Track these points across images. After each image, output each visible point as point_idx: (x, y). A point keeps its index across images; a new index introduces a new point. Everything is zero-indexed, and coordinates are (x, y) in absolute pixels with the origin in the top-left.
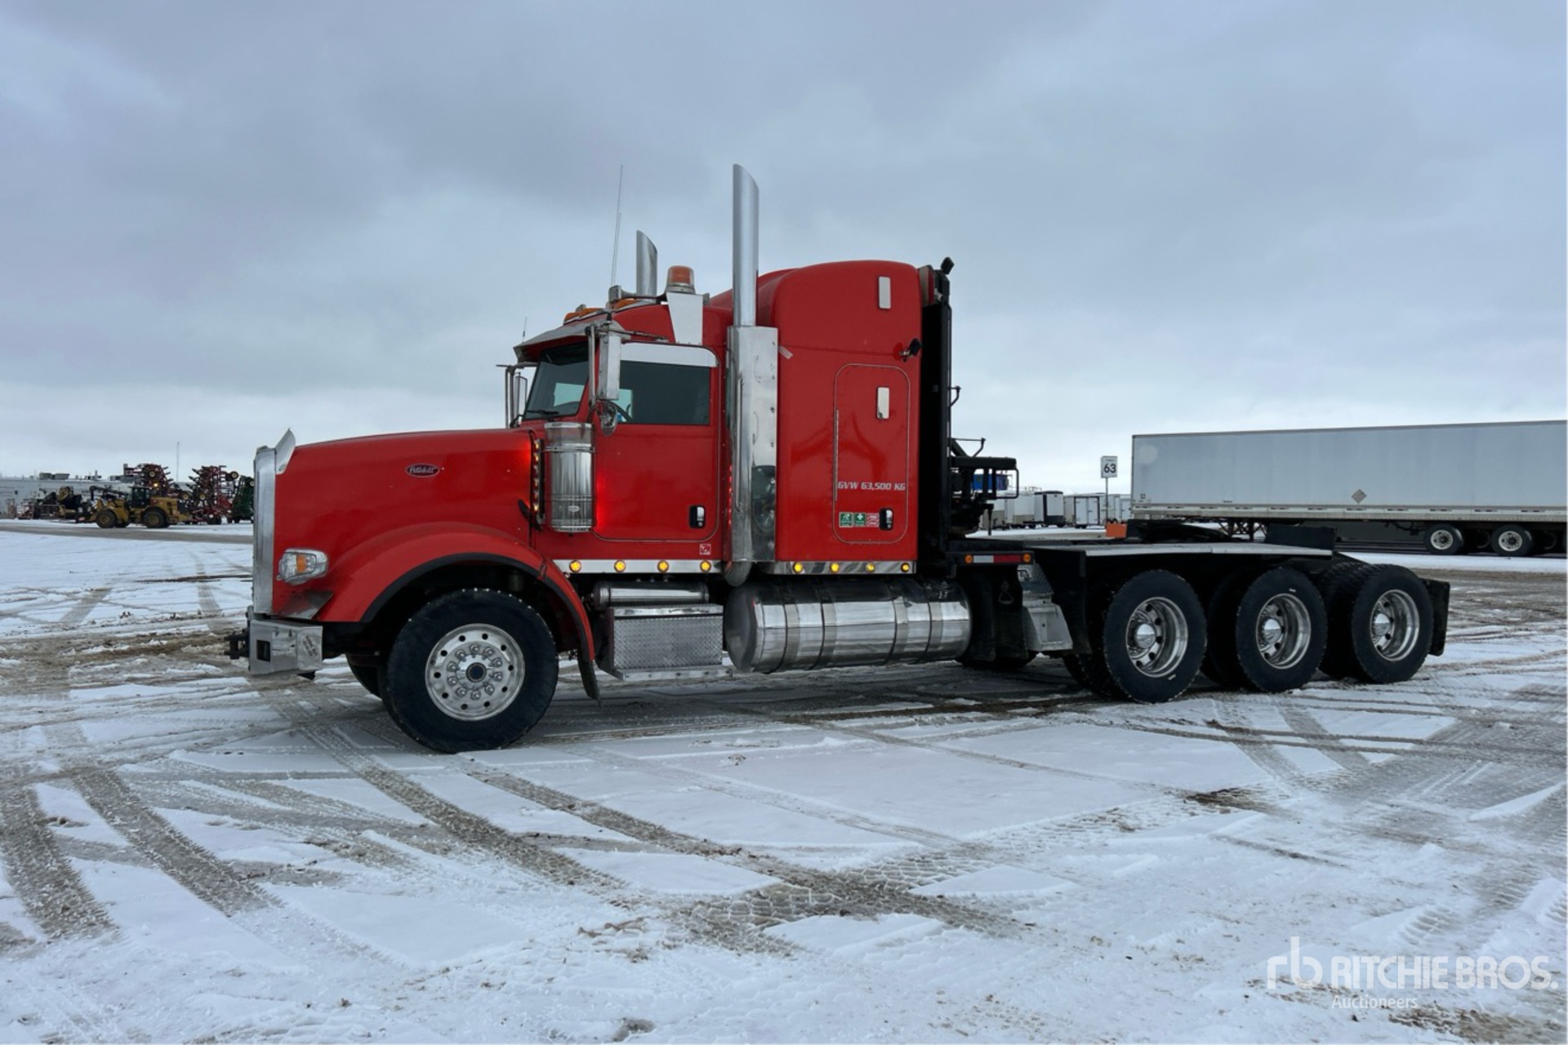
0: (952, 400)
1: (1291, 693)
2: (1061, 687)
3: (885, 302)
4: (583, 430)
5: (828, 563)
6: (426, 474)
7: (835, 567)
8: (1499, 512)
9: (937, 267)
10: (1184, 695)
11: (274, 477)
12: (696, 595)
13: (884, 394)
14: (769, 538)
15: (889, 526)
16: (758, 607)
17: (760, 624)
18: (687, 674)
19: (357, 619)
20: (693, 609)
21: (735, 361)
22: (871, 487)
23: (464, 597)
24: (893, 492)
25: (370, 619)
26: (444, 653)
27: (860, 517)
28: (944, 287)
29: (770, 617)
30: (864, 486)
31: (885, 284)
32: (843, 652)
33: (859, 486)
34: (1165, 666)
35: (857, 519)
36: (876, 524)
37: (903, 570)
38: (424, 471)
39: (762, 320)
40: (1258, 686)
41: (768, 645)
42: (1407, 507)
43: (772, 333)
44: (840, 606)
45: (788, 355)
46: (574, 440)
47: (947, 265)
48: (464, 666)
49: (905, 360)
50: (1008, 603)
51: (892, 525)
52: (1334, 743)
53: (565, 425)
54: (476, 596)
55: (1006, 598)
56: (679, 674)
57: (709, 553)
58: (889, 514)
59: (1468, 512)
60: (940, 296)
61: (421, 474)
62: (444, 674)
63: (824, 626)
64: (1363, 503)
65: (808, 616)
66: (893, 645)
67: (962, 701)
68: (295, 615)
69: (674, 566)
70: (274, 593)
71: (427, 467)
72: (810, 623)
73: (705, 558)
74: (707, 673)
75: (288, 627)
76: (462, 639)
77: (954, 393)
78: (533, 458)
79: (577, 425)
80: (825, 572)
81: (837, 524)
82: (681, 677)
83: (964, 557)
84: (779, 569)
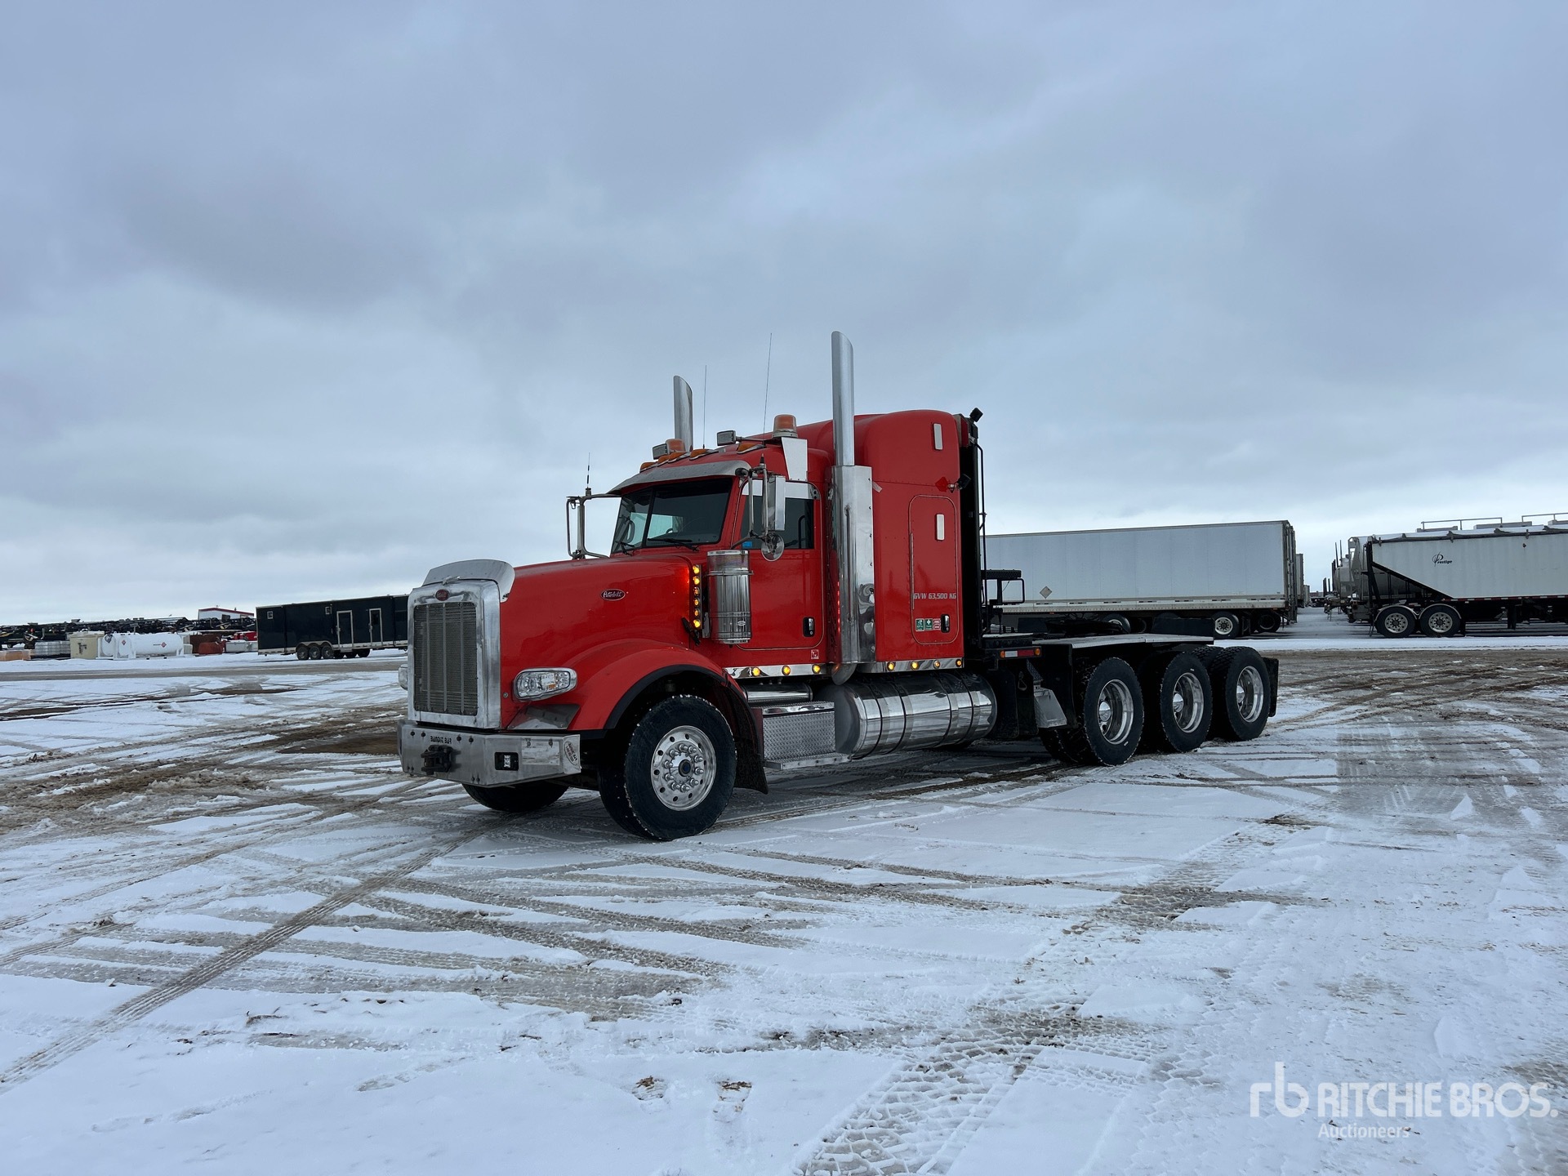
1: (1196, 751)
2: (1026, 759)
3: (939, 444)
4: (743, 556)
5: (911, 662)
6: (616, 598)
7: (915, 665)
8: (1158, 603)
9: (967, 415)
10: (1133, 756)
11: (499, 605)
12: (804, 695)
13: (940, 520)
14: (872, 642)
15: (946, 629)
16: (858, 701)
17: (862, 716)
18: (823, 761)
19: (601, 727)
20: (814, 706)
21: (839, 493)
22: (935, 597)
23: (674, 702)
24: (948, 600)
25: (613, 726)
26: (660, 753)
27: (929, 622)
28: (974, 432)
29: (867, 709)
31: (938, 428)
32: (917, 737)
33: (928, 596)
34: (1119, 735)
35: (927, 624)
36: (939, 628)
37: (957, 666)
38: (614, 595)
39: (860, 460)
40: (1175, 747)
41: (868, 735)
42: (1086, 601)
43: (868, 471)
44: (913, 698)
45: (879, 489)
46: (737, 565)
47: (976, 414)
48: (676, 763)
49: (952, 492)
50: (1024, 689)
51: (949, 628)
52: (1282, 782)
53: (728, 553)
54: (683, 701)
55: (1022, 686)
56: (817, 762)
57: (817, 658)
58: (947, 618)
59: (1134, 603)
60: (973, 439)
61: (612, 598)
62: (663, 771)
63: (905, 715)
64: (1050, 597)
65: (893, 707)
66: (948, 731)
67: (977, 774)
68: (520, 727)
69: (793, 670)
70: (501, 709)
71: (616, 592)
72: (896, 714)
73: (815, 662)
74: (835, 760)
75: (549, 738)
76: (672, 739)
78: (692, 582)
79: (739, 552)
80: (906, 669)
81: (914, 628)
82: (819, 764)
83: (999, 652)
84: (878, 668)
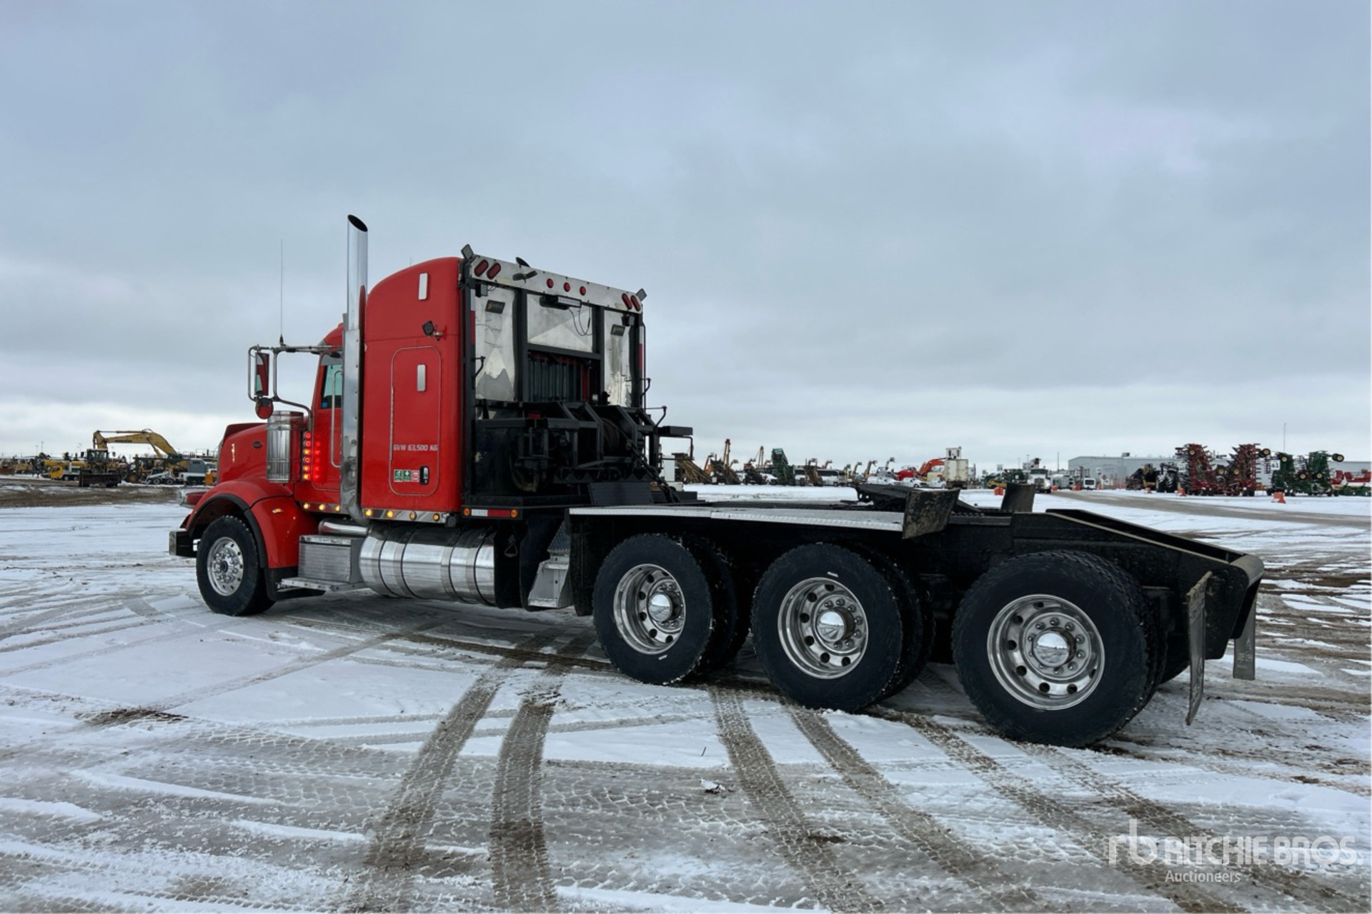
0: (477, 369)
3: (422, 294)
5: (385, 510)
7: (390, 514)
13: (421, 369)
15: (426, 482)
22: (414, 449)
24: (429, 451)
27: (407, 473)
30: (410, 448)
31: (423, 281)
33: (407, 448)
35: (405, 475)
36: (417, 480)
37: (434, 519)
49: (439, 340)
50: (512, 555)
51: (428, 480)
54: (226, 520)
55: (512, 551)
58: (426, 470)
77: (478, 363)
80: (382, 518)
81: (392, 479)
